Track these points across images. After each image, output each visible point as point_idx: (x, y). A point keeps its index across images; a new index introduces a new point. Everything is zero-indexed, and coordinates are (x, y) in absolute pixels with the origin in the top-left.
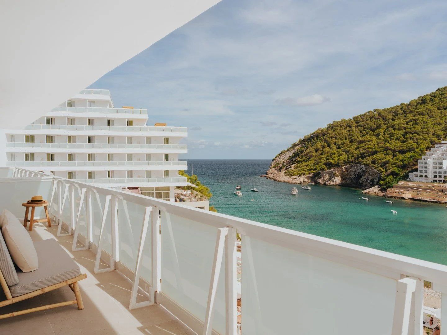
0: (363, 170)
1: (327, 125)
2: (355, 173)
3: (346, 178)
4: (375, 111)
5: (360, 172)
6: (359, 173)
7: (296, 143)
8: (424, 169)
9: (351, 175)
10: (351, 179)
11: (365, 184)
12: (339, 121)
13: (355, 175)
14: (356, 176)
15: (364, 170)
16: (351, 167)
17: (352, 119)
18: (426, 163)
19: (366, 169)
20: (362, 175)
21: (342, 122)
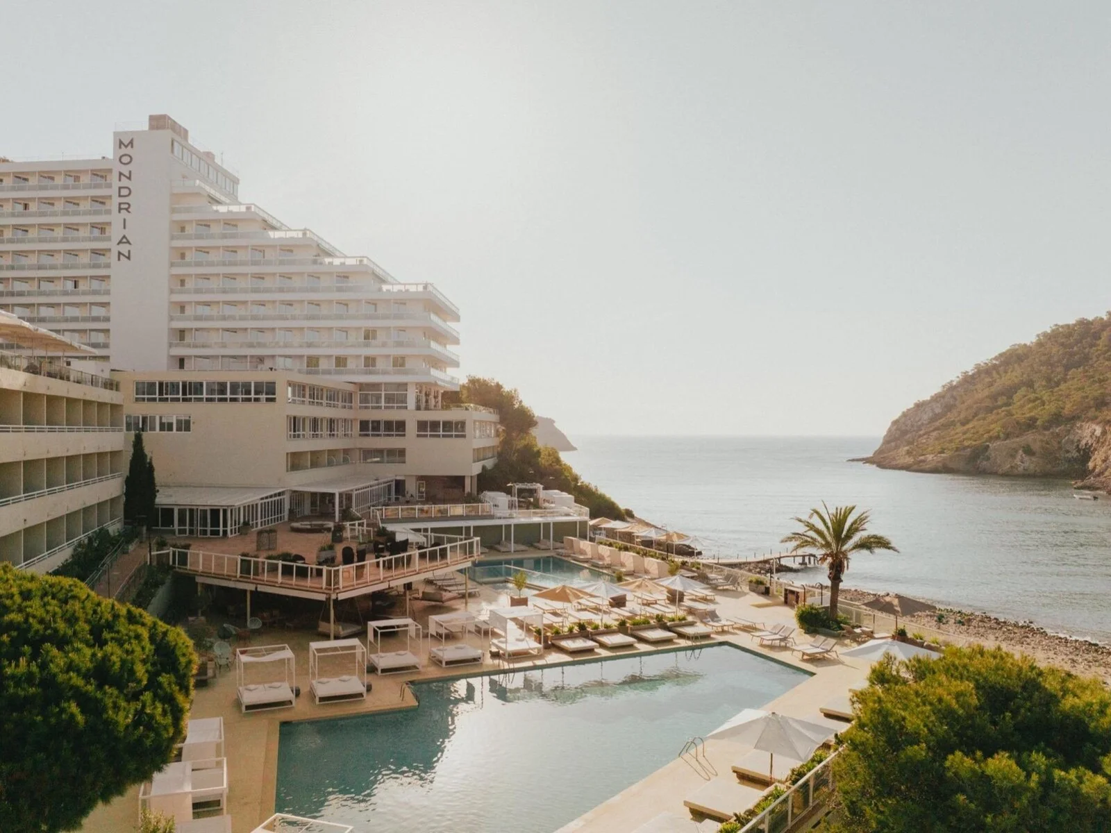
1: (1038, 336)
2: (1078, 446)
3: (1056, 459)
5: (1090, 443)
6: (1086, 444)
7: (952, 381)
9: (1068, 452)
10: (1069, 461)
13: (1079, 451)
14: (1082, 452)
16: (1069, 431)
20: (1095, 450)
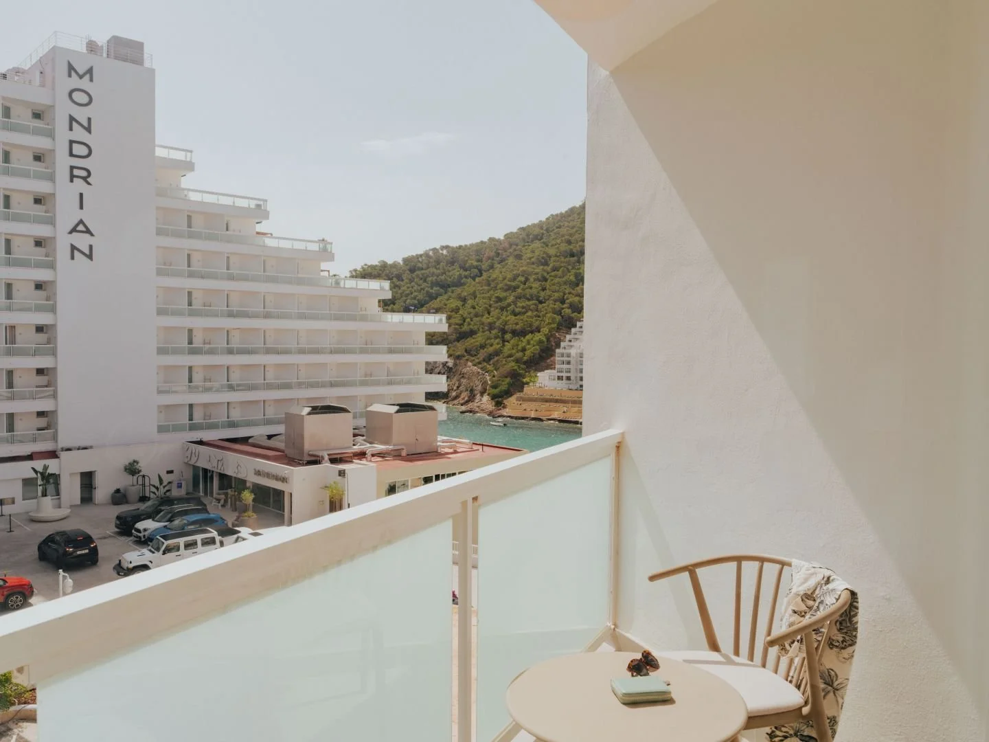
0: (448, 367)
4: (443, 248)
8: (565, 366)
11: (454, 394)
12: (374, 264)
15: (451, 368)
17: (401, 263)
18: (569, 355)
19: (455, 365)
21: (381, 266)
